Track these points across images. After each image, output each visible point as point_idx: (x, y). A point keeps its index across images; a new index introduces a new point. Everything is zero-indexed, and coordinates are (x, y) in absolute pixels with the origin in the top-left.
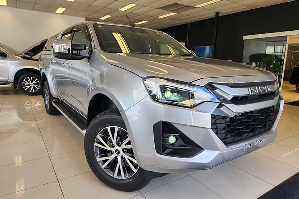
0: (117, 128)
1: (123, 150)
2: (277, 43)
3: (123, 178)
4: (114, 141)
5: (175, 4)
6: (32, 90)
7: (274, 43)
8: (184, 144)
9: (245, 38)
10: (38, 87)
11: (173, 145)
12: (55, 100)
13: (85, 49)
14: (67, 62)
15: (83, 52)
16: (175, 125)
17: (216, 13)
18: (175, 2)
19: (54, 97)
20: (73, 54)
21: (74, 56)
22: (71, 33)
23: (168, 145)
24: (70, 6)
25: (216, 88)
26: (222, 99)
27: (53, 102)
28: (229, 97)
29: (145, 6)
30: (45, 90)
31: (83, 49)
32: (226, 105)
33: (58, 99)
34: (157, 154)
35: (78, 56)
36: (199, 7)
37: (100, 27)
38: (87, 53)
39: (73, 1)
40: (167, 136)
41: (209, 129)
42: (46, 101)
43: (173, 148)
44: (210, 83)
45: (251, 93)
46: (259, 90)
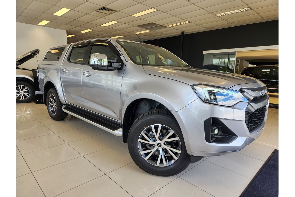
1: (164, 143)
2: (221, 56)
3: (165, 165)
4: (157, 136)
5: (152, 23)
6: (22, 98)
7: (218, 56)
8: (222, 134)
9: (205, 52)
10: (28, 95)
11: (217, 134)
12: (65, 106)
13: (117, 62)
14: (88, 73)
15: (116, 65)
16: (221, 120)
17: (182, 32)
18: (152, 22)
19: (63, 103)
20: (108, 66)
21: (110, 68)
22: (88, 47)
23: (214, 135)
24: (55, 19)
25: (244, 92)
26: (248, 99)
27: (63, 109)
28: (252, 98)
29: (125, 24)
30: (49, 97)
31: (116, 62)
32: (251, 104)
33: (67, 105)
34: (206, 142)
35: (112, 68)
36: (170, 27)
37: (122, 43)
38: (119, 66)
39: (60, 15)
40: (214, 128)
41: (244, 121)
42: (49, 108)
43: (216, 137)
44: (241, 88)
45: (261, 95)
46: (264, 93)
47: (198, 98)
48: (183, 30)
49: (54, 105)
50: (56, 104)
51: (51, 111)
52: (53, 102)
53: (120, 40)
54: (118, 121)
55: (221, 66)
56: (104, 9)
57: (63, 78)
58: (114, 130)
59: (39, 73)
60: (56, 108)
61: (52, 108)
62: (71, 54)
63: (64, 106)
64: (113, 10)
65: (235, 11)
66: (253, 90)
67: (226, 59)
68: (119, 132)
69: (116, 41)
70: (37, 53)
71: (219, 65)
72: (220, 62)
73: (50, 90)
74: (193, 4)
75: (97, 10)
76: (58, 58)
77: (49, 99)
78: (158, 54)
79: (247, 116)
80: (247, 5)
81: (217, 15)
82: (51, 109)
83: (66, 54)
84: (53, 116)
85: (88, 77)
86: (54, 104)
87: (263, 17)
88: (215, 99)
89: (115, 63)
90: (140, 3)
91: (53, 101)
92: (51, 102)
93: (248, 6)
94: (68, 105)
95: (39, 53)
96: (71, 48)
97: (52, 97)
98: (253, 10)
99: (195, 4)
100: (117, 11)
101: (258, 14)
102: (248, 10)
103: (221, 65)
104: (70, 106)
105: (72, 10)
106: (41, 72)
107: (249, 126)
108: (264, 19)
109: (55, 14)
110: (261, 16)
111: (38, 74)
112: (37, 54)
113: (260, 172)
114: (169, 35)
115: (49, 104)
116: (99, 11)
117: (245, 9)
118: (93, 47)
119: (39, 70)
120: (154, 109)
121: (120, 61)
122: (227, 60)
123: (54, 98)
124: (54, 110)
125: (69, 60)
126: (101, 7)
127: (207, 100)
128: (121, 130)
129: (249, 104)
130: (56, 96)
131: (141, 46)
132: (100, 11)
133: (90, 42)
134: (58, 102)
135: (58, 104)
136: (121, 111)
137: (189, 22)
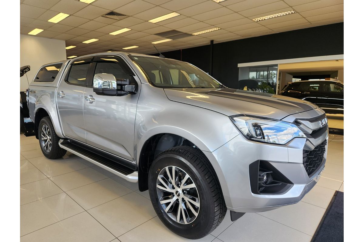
0: (174, 168)
1: (183, 191)
3: (186, 223)
4: (173, 182)
8: (273, 181)
9: (240, 65)
11: (266, 183)
12: (63, 141)
13: (130, 84)
14: (92, 98)
15: (128, 88)
16: (271, 163)
17: (211, 41)
18: (174, 29)
19: (60, 137)
20: (118, 90)
21: (119, 92)
22: (91, 64)
23: (263, 183)
24: (50, 27)
25: (300, 124)
26: (306, 133)
27: (59, 144)
28: (310, 132)
29: (140, 31)
30: (41, 129)
31: (128, 84)
32: (309, 139)
33: (65, 139)
34: (252, 194)
35: (123, 92)
36: (196, 35)
37: (136, 58)
38: (132, 89)
39: (56, 22)
40: (262, 175)
41: (302, 163)
42: (42, 142)
43: (265, 186)
44: (297, 119)
45: (321, 126)
46: (324, 123)
47: (239, 133)
48: (212, 38)
49: (48, 139)
50: (50, 138)
51: (45, 147)
52: (47, 135)
53: (133, 54)
54: (132, 162)
55: (259, 81)
56: (112, 13)
57: (59, 103)
58: (126, 174)
59: (29, 96)
60: (51, 143)
61: (46, 143)
62: (70, 73)
63: (61, 141)
64: (124, 15)
65: (276, 15)
66: (312, 120)
67: (264, 72)
68: (134, 177)
69: (128, 55)
70: (26, 70)
71: (257, 79)
72: (258, 76)
73: (43, 119)
74: (225, 7)
75: (103, 15)
76: (54, 78)
77: (42, 132)
78: (182, 71)
79: (306, 155)
80: (291, 7)
81: (254, 20)
82: (44, 145)
83: (63, 72)
84: (47, 153)
85: (92, 103)
86: (48, 137)
87: (310, 22)
88: (262, 134)
89: (126, 86)
90: (158, 6)
91: (46, 133)
92: (44, 135)
93: (293, 8)
94: (67, 139)
95: (29, 70)
96: (69, 65)
97: (45, 128)
98: (298, 13)
99: (227, 7)
100: (129, 16)
101: (305, 18)
102: (292, 13)
103: (259, 79)
104: (69, 141)
105: (72, 15)
106: (31, 96)
107: (308, 168)
108: (311, 24)
109: (50, 21)
110: (307, 21)
111: (27, 98)
112: (27, 72)
113: (322, 225)
114: (195, 44)
115: (41, 137)
116: (106, 16)
117: (289, 12)
118: (98, 63)
119: (29, 93)
120: (179, 145)
121: (133, 82)
122: (266, 73)
123: (48, 130)
124: (49, 145)
125: (67, 80)
126: (108, 11)
127: (252, 137)
128: (136, 173)
129: (307, 140)
130: (51, 128)
131: (161, 61)
132: (108, 16)
133: (94, 57)
134: (53, 136)
135: (53, 137)
136: (135, 149)
137: (219, 29)
